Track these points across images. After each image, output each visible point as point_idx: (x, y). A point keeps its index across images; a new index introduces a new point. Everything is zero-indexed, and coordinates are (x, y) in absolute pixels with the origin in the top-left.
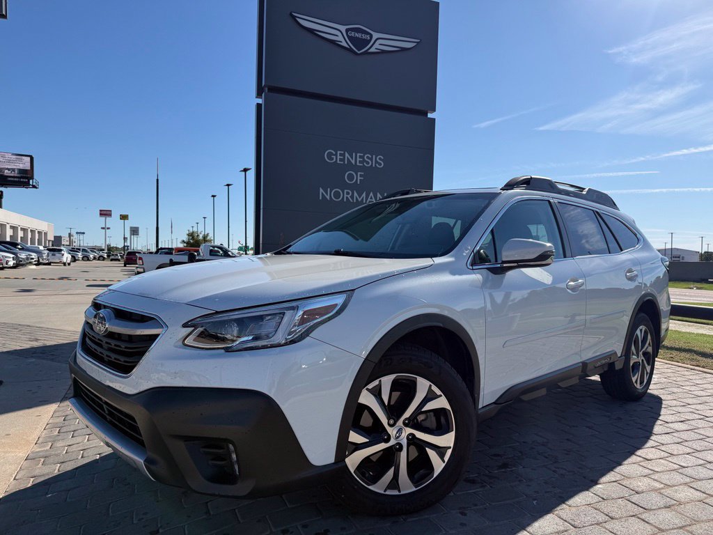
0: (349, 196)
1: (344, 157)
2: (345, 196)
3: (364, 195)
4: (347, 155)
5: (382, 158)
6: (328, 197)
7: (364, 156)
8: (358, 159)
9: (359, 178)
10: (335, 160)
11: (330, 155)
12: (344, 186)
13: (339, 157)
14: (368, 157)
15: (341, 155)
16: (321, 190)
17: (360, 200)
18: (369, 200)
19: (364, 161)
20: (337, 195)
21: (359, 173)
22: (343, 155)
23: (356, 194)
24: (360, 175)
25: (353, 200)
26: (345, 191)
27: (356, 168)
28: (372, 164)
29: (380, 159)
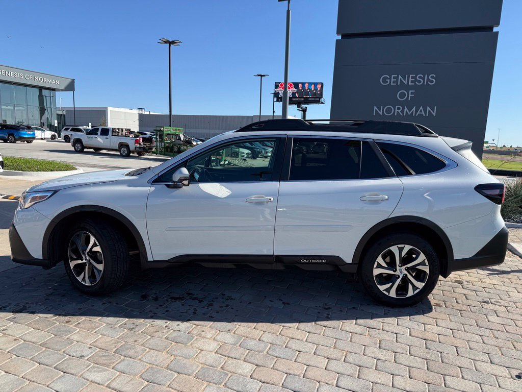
0: (399, 111)
1: (398, 80)
2: (396, 111)
3: (414, 109)
4: (400, 77)
5: (435, 76)
6: (381, 113)
7: (416, 76)
8: (410, 80)
9: (410, 95)
10: (388, 83)
11: (384, 80)
12: (395, 103)
13: (392, 80)
14: (419, 77)
15: (394, 78)
16: (375, 108)
17: (409, 113)
18: (418, 113)
19: (416, 80)
20: (389, 111)
21: (410, 91)
22: (397, 78)
23: (406, 109)
24: (411, 92)
25: (403, 114)
26: (397, 107)
27: (408, 88)
28: (424, 82)
29: (432, 77)
